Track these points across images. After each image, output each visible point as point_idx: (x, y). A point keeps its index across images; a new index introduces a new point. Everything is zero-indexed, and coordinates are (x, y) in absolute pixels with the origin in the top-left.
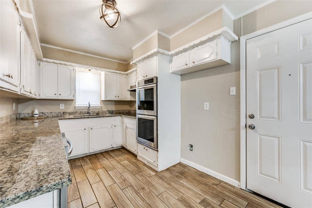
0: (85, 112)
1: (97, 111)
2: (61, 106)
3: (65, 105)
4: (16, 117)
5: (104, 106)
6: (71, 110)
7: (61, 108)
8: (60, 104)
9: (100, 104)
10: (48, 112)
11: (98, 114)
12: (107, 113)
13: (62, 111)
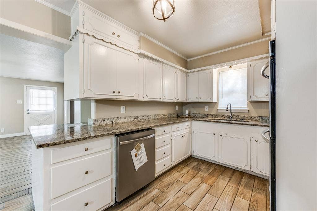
0: (227, 116)
1: (242, 115)
2: (206, 108)
3: (209, 108)
4: (177, 115)
5: (253, 110)
6: (214, 113)
7: (206, 110)
8: (206, 107)
9: (247, 106)
10: (198, 113)
11: (242, 120)
12: (258, 119)
13: (206, 113)
